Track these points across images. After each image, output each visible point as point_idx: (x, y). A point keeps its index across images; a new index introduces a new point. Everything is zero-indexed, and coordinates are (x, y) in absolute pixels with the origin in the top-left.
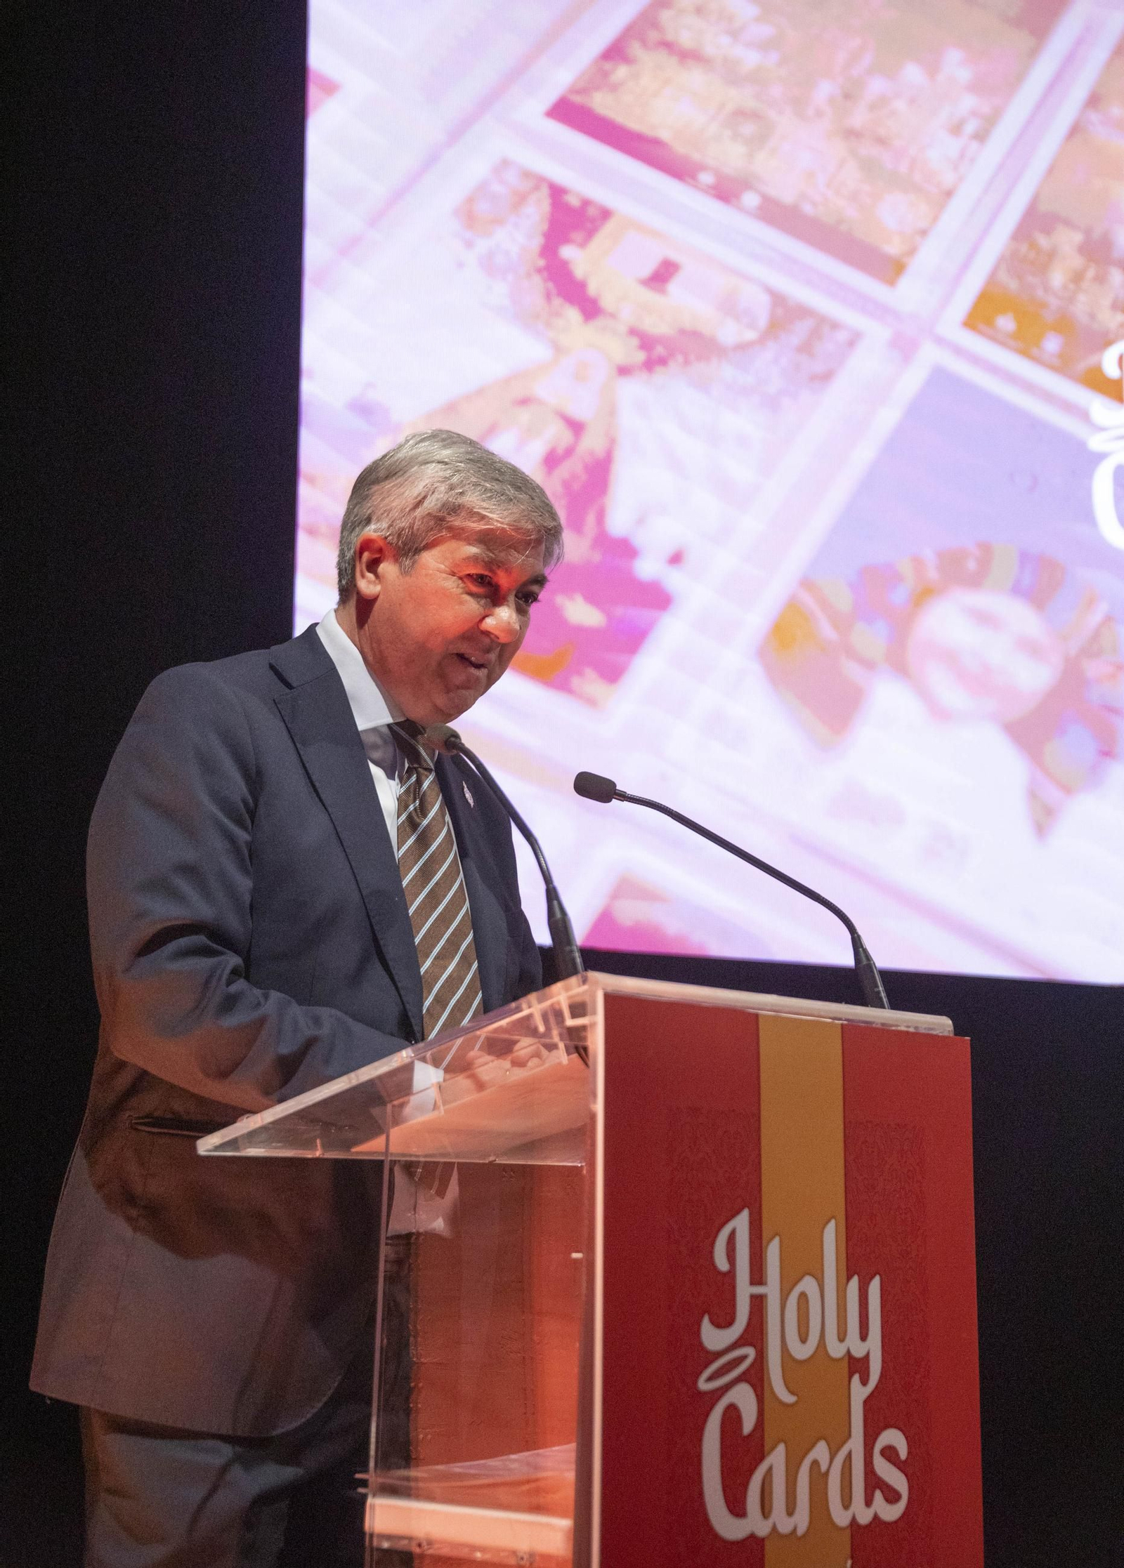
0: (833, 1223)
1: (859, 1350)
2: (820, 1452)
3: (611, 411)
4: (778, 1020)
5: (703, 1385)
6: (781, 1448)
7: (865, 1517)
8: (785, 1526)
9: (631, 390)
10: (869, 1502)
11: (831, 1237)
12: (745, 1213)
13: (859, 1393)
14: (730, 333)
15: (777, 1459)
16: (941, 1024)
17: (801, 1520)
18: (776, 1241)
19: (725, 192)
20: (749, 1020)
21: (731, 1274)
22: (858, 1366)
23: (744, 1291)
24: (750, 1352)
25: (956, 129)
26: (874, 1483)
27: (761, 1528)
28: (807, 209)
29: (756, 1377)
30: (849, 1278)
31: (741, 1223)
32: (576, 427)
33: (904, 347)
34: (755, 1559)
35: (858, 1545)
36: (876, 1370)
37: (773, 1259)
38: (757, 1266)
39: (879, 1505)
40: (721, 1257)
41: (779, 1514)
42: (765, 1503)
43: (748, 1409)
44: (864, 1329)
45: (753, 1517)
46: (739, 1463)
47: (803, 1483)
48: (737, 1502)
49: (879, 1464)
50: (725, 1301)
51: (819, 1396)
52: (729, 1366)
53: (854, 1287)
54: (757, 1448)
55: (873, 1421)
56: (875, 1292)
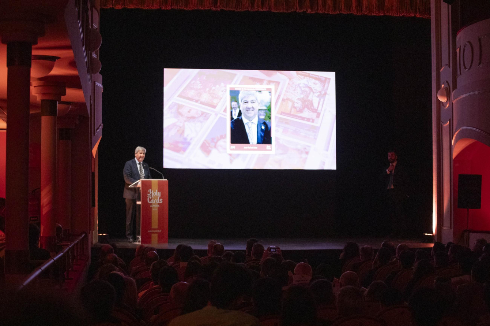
1: (158, 195)
3: (184, 125)
4: (153, 181)
9: (186, 123)
11: (157, 191)
13: (159, 197)
14: (197, 116)
15: (153, 200)
16: (167, 180)
17: (154, 202)
19: (197, 101)
20: (151, 181)
22: (159, 196)
23: (150, 193)
25: (222, 91)
26: (159, 201)
28: (205, 102)
29: (151, 196)
31: (150, 190)
32: (180, 127)
33: (216, 115)
34: (151, 204)
35: (159, 204)
36: (160, 196)
37: (152, 191)
38: (151, 192)
39: (160, 202)
40: (149, 191)
41: (153, 202)
42: (152, 201)
43: (151, 198)
44: (159, 194)
45: (151, 202)
46: (150, 200)
47: (155, 201)
48: (150, 201)
49: (160, 200)
50: (149, 193)
51: (156, 197)
52: (149, 196)
53: (158, 193)
54: (151, 199)
55: (160, 198)
56: (160, 193)
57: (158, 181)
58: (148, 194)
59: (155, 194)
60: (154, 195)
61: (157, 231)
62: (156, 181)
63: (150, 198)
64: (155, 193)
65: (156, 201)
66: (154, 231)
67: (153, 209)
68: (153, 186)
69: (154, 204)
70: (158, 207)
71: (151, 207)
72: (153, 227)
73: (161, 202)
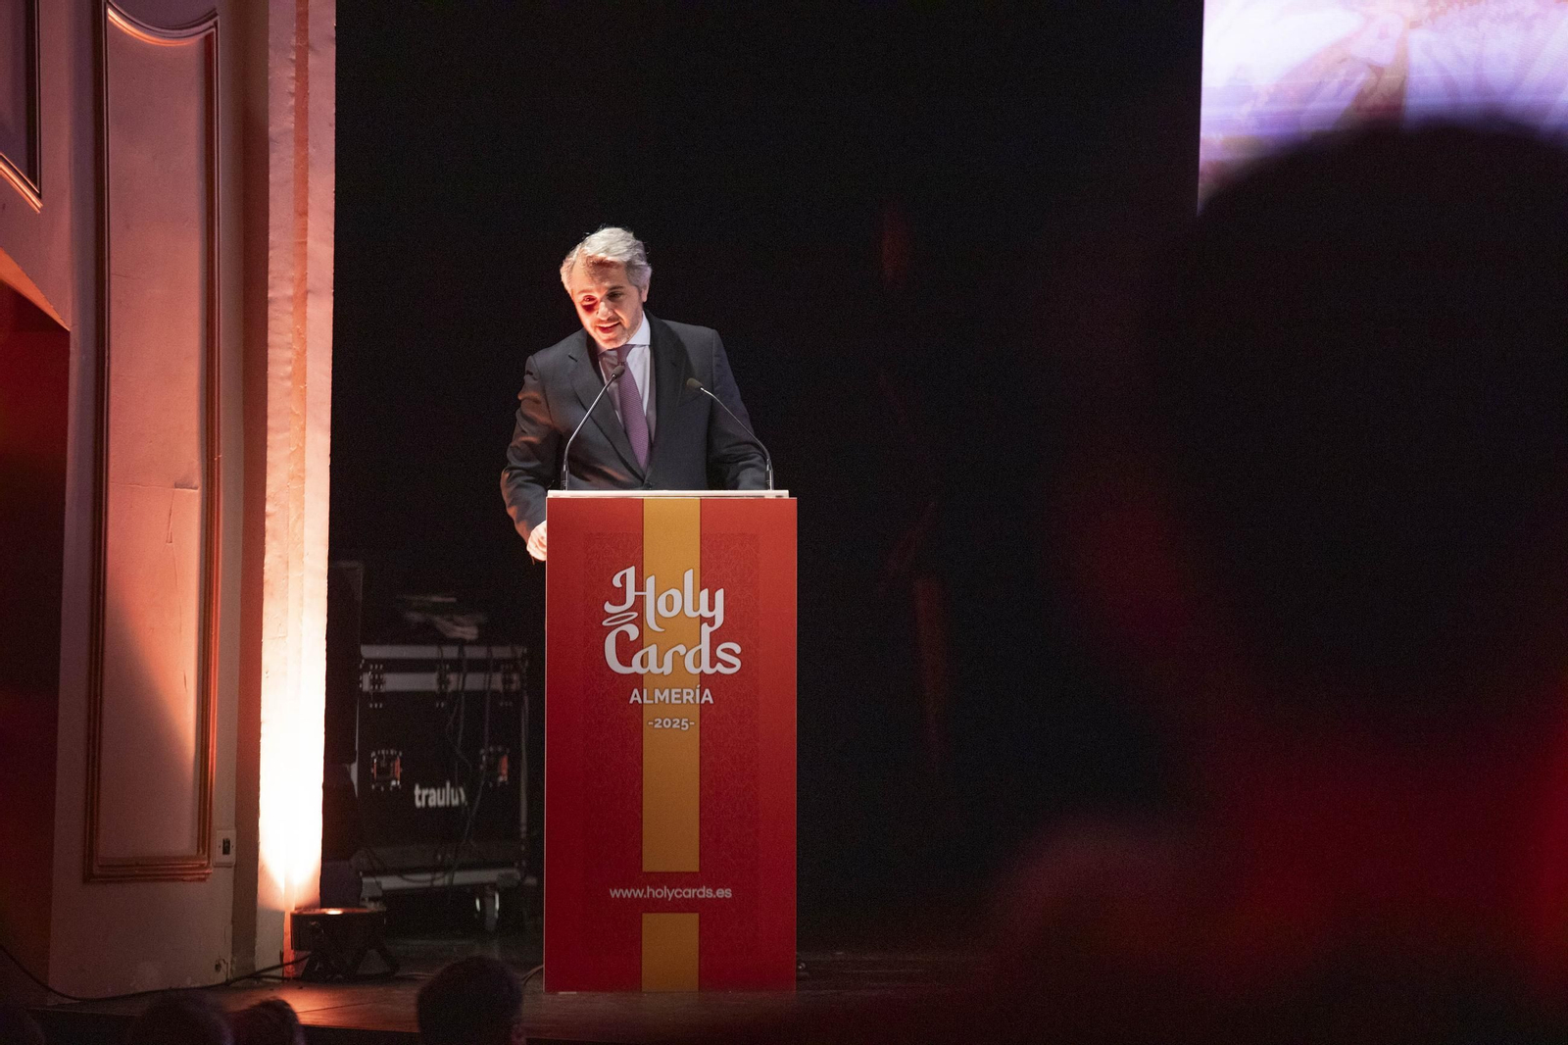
0: (691, 570)
1: (707, 614)
2: (681, 649)
4: (657, 500)
5: (604, 623)
6: (654, 646)
7: (709, 671)
8: (655, 670)
10: (712, 666)
11: (689, 576)
12: (633, 568)
13: (706, 630)
15: (652, 650)
16: (785, 493)
17: (667, 669)
18: (653, 577)
20: (640, 502)
21: (624, 588)
22: (711, 621)
23: (631, 595)
24: (635, 614)
26: (714, 660)
27: (641, 671)
29: (640, 622)
30: (701, 590)
31: (631, 572)
34: (637, 680)
35: (705, 680)
36: (719, 622)
37: (650, 583)
38: (640, 585)
39: (720, 667)
40: (617, 582)
41: (653, 667)
42: (643, 662)
43: (633, 632)
44: (711, 607)
45: (636, 667)
46: (627, 649)
47: (668, 658)
48: (625, 660)
49: (720, 654)
50: (619, 597)
51: (679, 630)
52: (621, 618)
53: (705, 593)
54: (639, 644)
55: (716, 639)
56: (720, 595)
57: (703, 501)
58: (609, 608)
59: (670, 608)
60: (664, 612)
61: (691, 893)
62: (684, 501)
63: (623, 637)
64: (670, 599)
65: (678, 660)
66: (665, 892)
67: (655, 726)
68: (654, 543)
69: (665, 682)
70: (704, 708)
71: (639, 708)
72: (650, 864)
73: (731, 659)
